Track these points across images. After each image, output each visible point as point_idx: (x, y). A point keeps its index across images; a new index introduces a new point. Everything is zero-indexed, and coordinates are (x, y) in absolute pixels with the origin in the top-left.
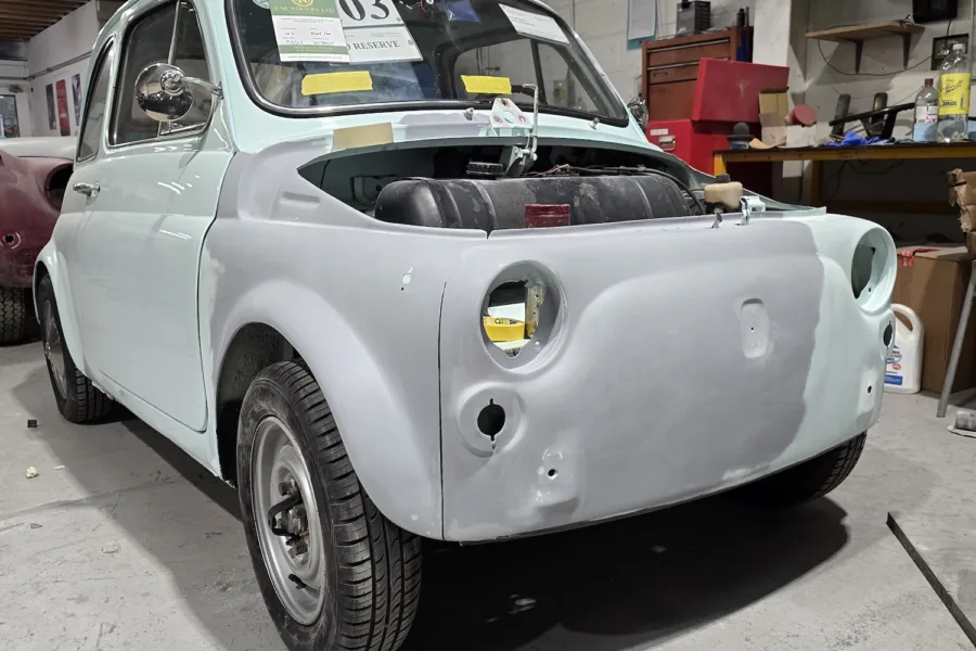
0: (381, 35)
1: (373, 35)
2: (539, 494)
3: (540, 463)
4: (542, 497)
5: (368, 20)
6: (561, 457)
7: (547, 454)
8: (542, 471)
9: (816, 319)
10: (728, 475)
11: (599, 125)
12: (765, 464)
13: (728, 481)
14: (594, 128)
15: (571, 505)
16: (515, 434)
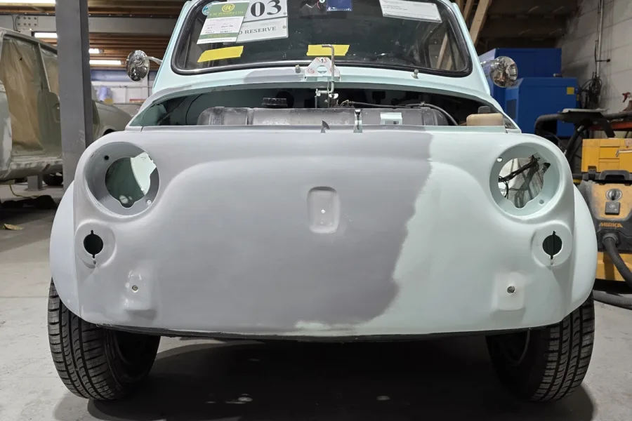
0: (267, 24)
1: (262, 24)
2: (127, 301)
3: (127, 280)
4: (128, 303)
5: (265, 15)
6: (140, 278)
7: (131, 274)
8: (128, 286)
9: (410, 212)
10: (300, 325)
11: (420, 75)
12: (348, 326)
13: (300, 330)
14: (417, 77)
15: (151, 314)
16: (109, 257)
